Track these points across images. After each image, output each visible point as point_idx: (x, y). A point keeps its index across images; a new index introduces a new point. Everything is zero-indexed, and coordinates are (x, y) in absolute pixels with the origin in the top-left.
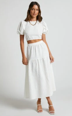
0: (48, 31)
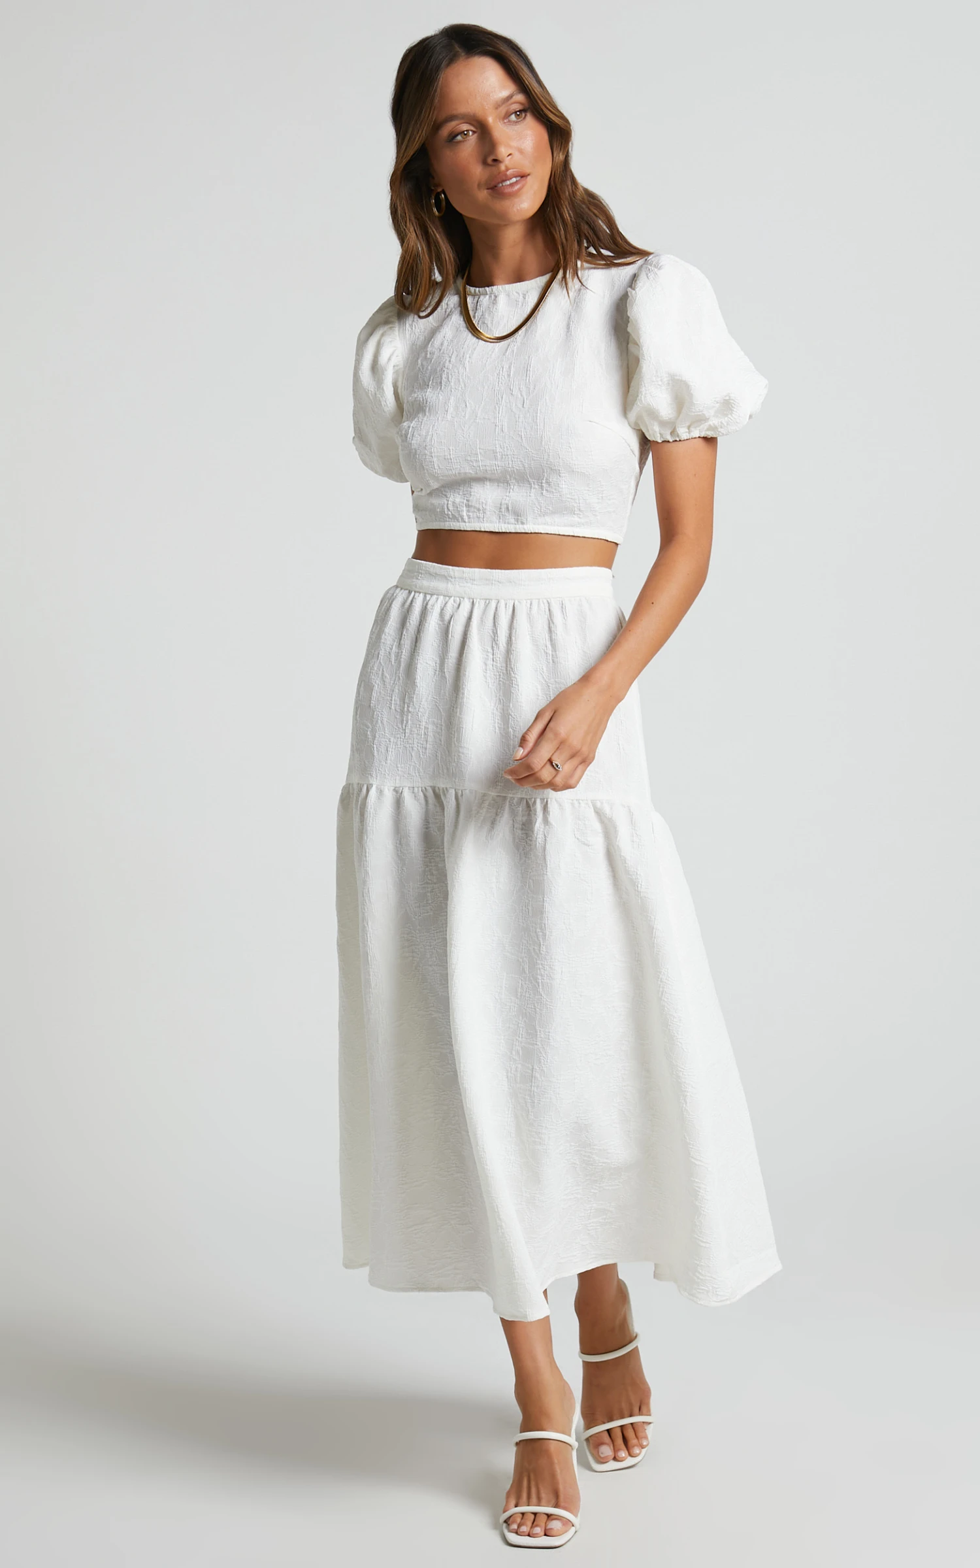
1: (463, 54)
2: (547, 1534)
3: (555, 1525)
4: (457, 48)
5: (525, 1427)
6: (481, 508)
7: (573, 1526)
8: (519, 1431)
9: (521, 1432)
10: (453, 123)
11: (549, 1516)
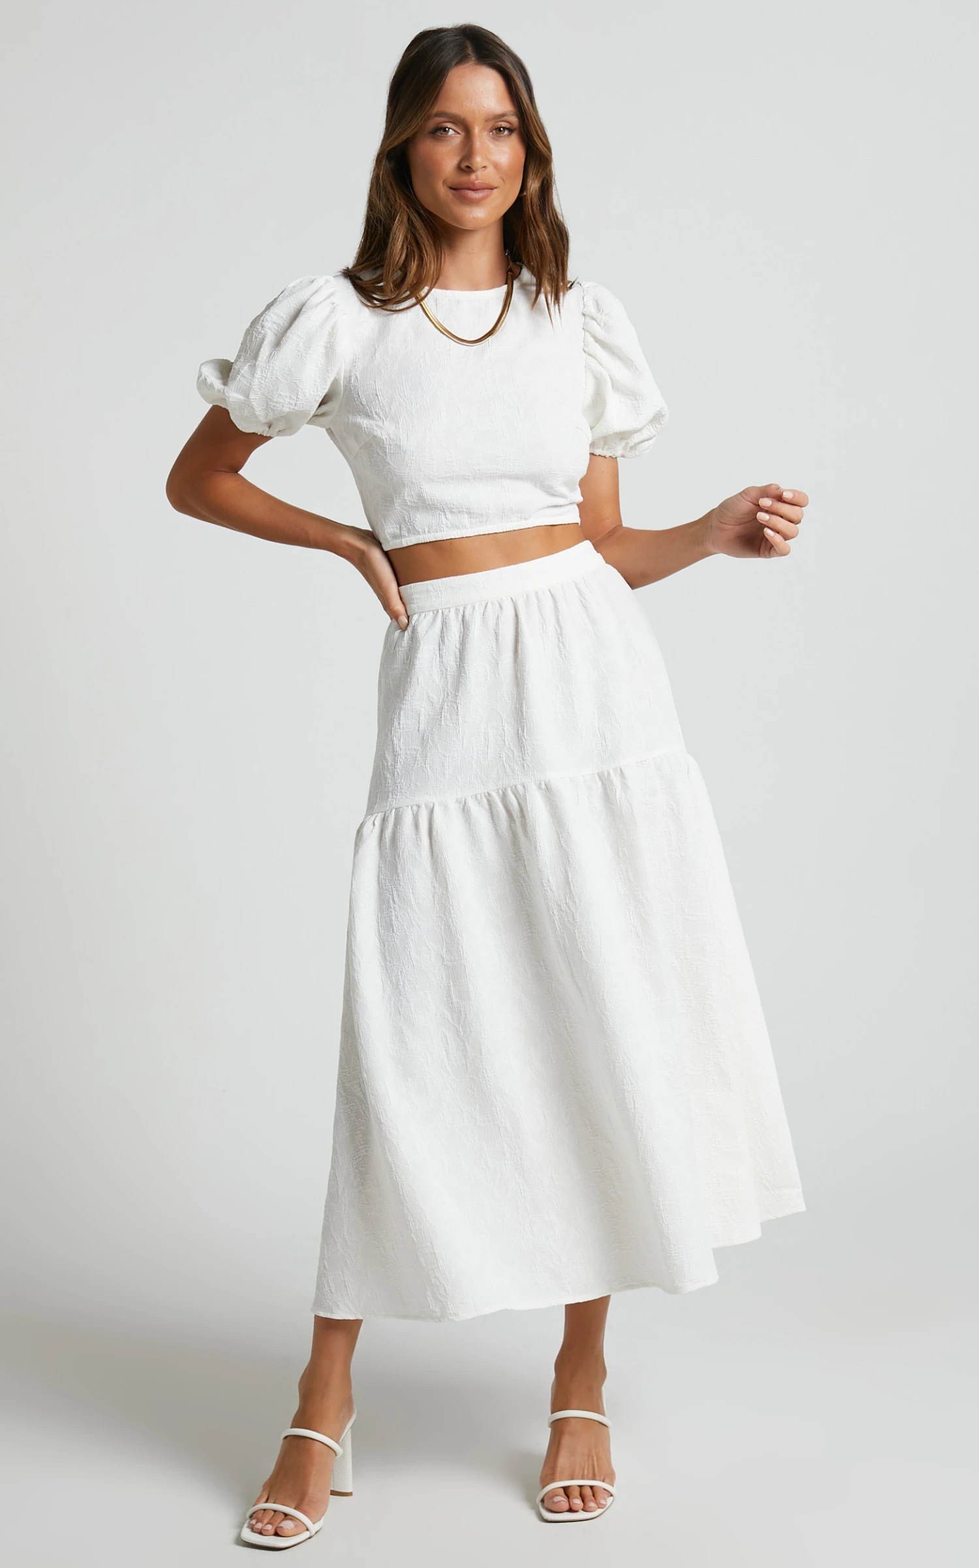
0: (657, 418)
1: (473, 59)
2: (279, 1533)
3: (288, 1525)
4: (470, 51)
5: (296, 1424)
6: (484, 513)
7: (307, 1530)
8: (290, 1425)
9: (291, 1428)
10: (442, 119)
11: (286, 1515)
